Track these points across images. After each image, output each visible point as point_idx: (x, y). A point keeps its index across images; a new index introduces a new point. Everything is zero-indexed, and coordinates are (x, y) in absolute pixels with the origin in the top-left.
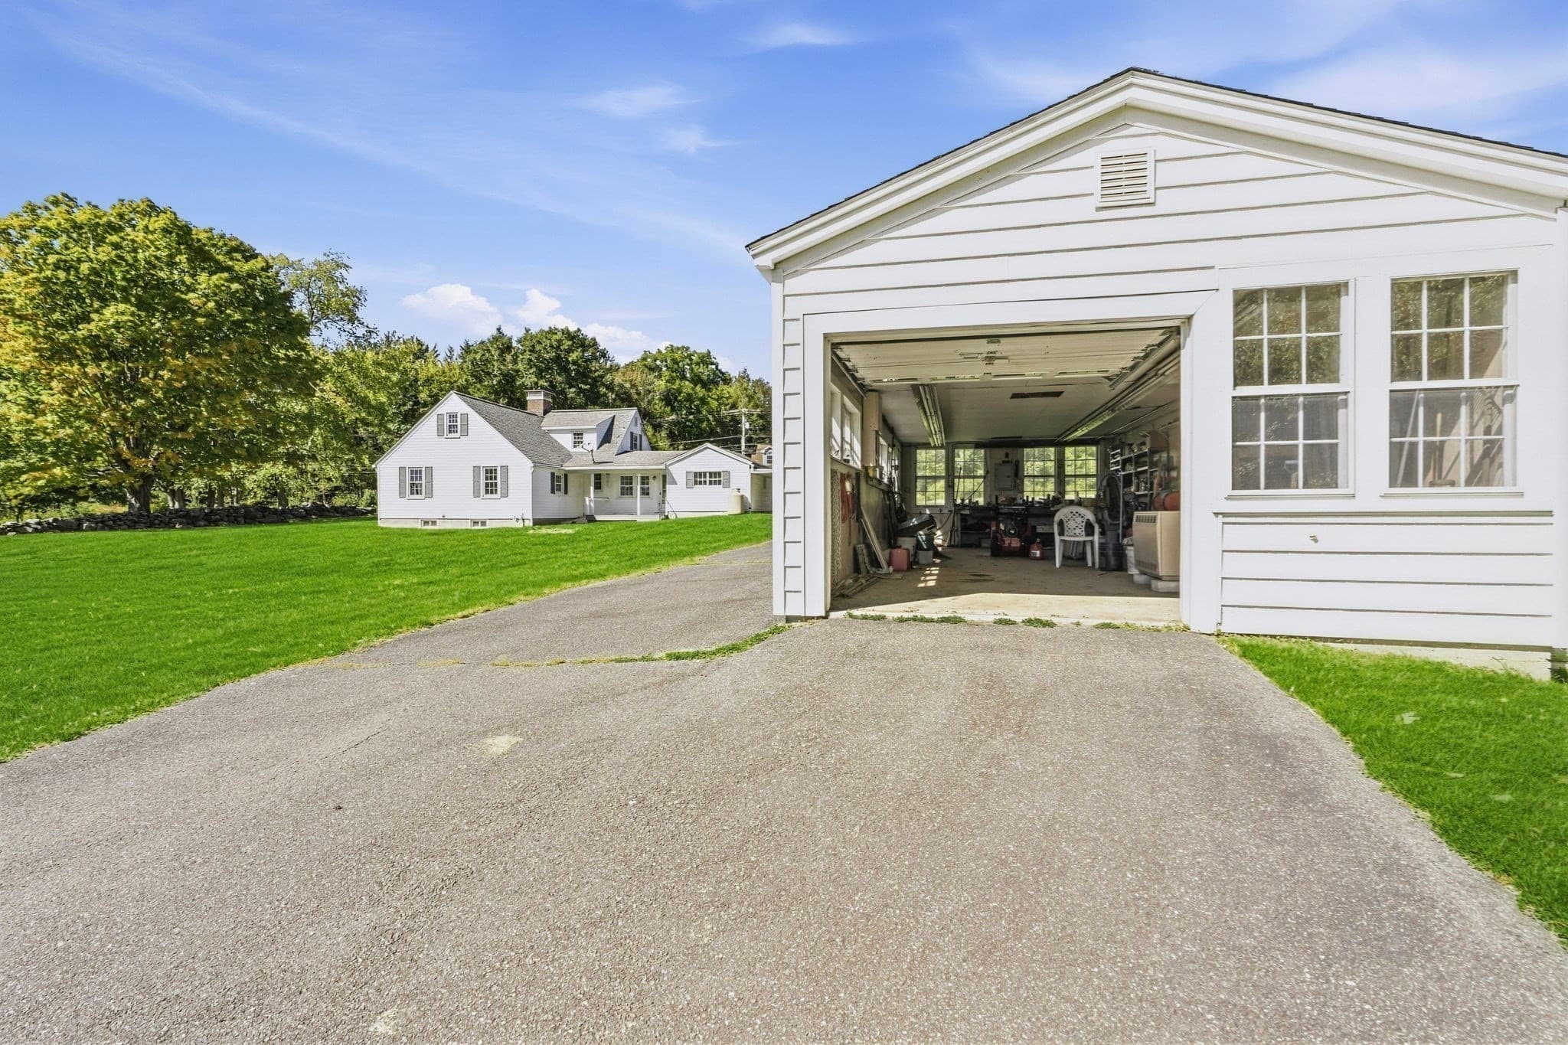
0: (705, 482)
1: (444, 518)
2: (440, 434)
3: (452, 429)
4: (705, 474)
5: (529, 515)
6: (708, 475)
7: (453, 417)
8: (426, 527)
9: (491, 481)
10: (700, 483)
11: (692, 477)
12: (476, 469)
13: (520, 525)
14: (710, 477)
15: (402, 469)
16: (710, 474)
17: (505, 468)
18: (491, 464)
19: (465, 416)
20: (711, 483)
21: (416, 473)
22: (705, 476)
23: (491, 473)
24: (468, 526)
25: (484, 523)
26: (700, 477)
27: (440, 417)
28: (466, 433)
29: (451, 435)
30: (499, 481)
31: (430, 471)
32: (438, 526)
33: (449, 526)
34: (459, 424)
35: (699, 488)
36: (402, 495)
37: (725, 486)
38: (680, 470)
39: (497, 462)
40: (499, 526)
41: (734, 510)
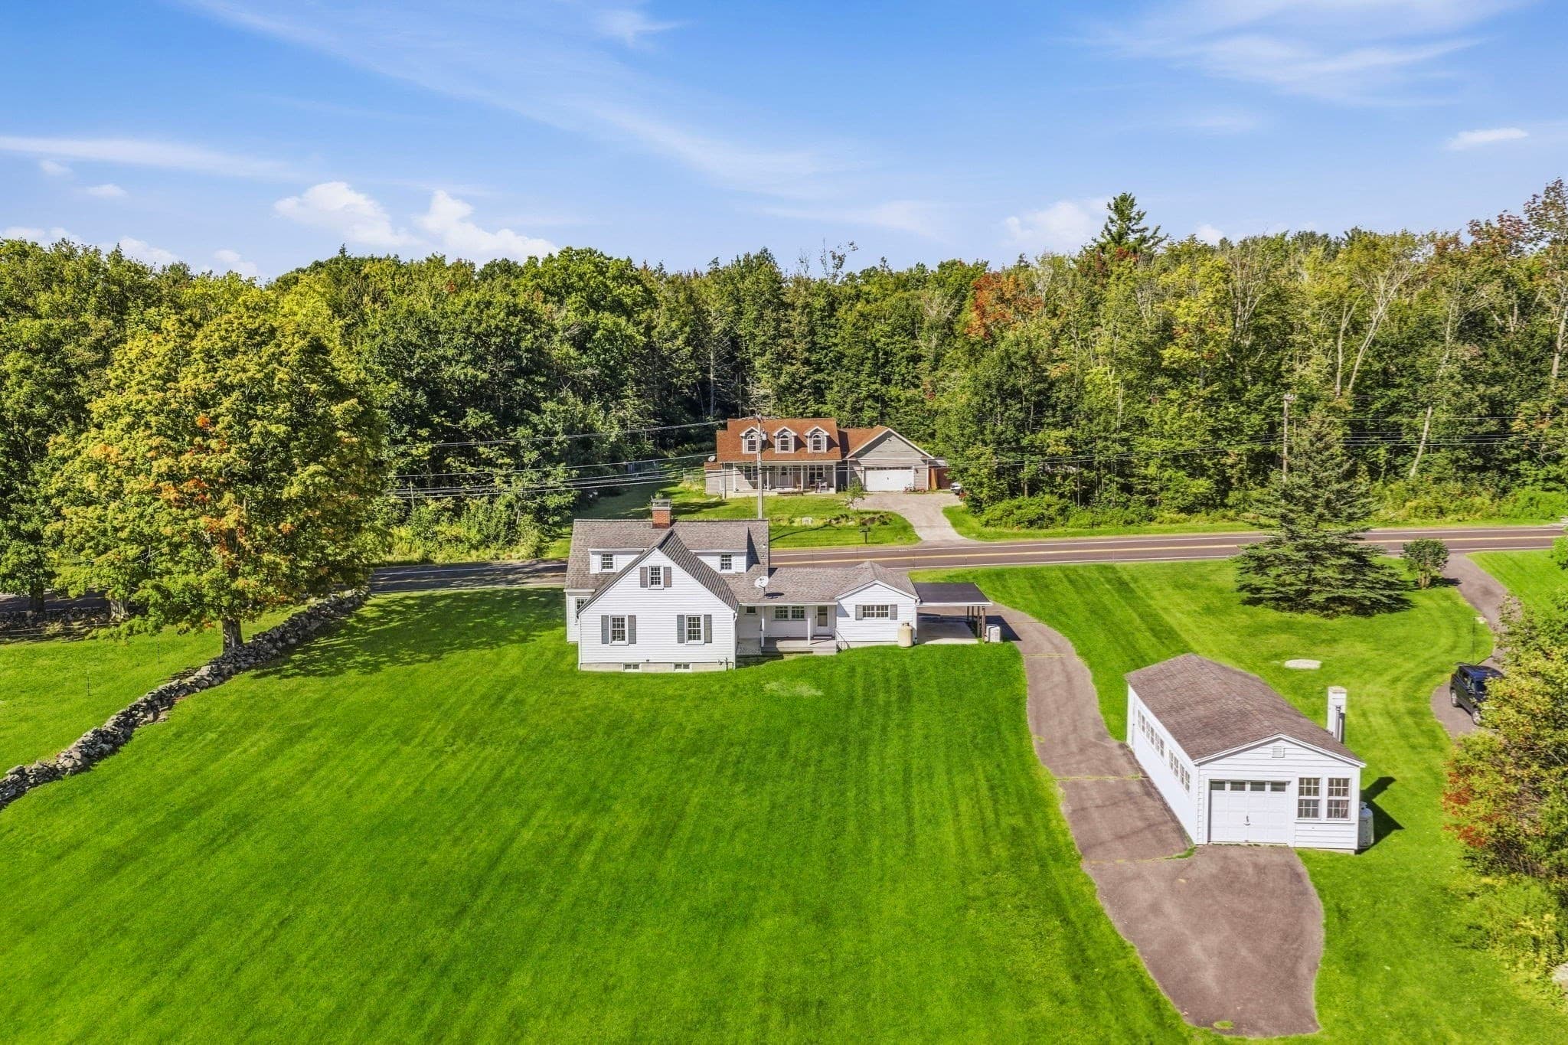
0: (873, 614)
1: (648, 662)
2: (643, 584)
3: (655, 581)
4: (874, 606)
5: (732, 659)
6: (876, 607)
7: (655, 570)
8: (628, 671)
9: (692, 628)
10: (869, 615)
11: (862, 610)
12: (680, 618)
13: (723, 668)
14: (878, 610)
15: (604, 618)
16: (878, 606)
17: (708, 617)
18: (693, 613)
19: (668, 570)
20: (878, 616)
21: (618, 621)
22: (873, 609)
23: (694, 621)
24: (671, 669)
25: (686, 666)
26: (869, 609)
27: (643, 570)
28: (668, 584)
29: (654, 586)
30: (702, 628)
31: (632, 618)
32: (639, 671)
33: (652, 670)
34: (662, 576)
35: (868, 620)
36: (605, 641)
37: (895, 617)
38: (849, 604)
39: (700, 611)
40: (702, 669)
41: (905, 642)
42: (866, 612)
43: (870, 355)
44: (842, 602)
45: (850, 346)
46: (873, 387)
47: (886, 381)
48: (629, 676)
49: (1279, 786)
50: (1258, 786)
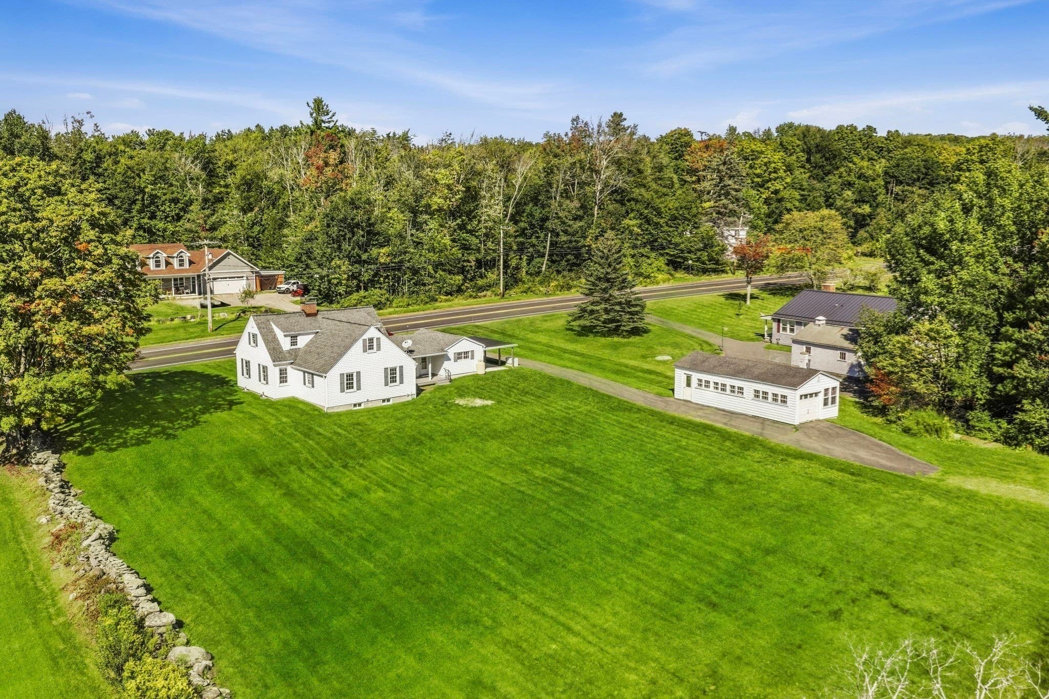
0: (462, 357)
1: (367, 401)
2: (364, 350)
3: (371, 347)
5: (414, 391)
7: (371, 340)
8: (356, 408)
9: (392, 376)
11: (456, 355)
12: (386, 370)
13: (410, 398)
15: (342, 375)
17: (401, 367)
19: (378, 339)
21: (350, 376)
22: (462, 354)
23: (393, 370)
24: (380, 403)
25: (389, 400)
27: (364, 341)
28: (379, 348)
29: (370, 351)
30: (398, 375)
31: (358, 373)
32: (362, 407)
33: (369, 405)
34: (375, 343)
36: (342, 391)
37: (473, 358)
38: (451, 353)
39: (397, 365)
40: (398, 401)
41: (481, 371)
42: (459, 356)
43: (140, 197)
45: (121, 190)
46: (142, 221)
47: (153, 217)
48: (356, 412)
49: (816, 394)
50: (811, 395)
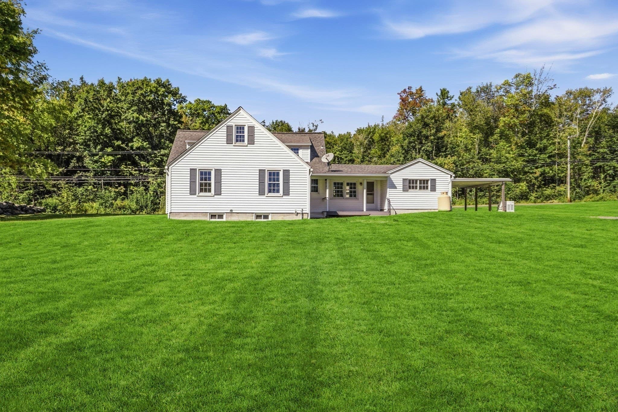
0: (416, 187)
1: (231, 212)
2: (229, 141)
3: (239, 139)
4: (416, 180)
5: (307, 210)
6: (418, 181)
7: (240, 129)
8: (214, 220)
9: (274, 182)
10: (413, 188)
11: (407, 184)
12: (262, 172)
13: (299, 217)
14: (420, 183)
15: (193, 171)
16: (420, 181)
17: (287, 173)
18: (273, 168)
19: (251, 129)
20: (420, 188)
21: (205, 175)
22: (416, 183)
23: (274, 175)
24: (253, 218)
25: (266, 217)
26: (413, 183)
27: (229, 128)
28: (251, 141)
29: (238, 144)
30: (281, 182)
31: (219, 172)
32: (224, 219)
33: (235, 218)
34: (246, 134)
35: (412, 192)
36: (193, 193)
37: (433, 189)
38: (396, 178)
39: (280, 167)
40: (280, 218)
41: (445, 207)
42: (411, 184)
44: (392, 176)
48: (215, 225)
